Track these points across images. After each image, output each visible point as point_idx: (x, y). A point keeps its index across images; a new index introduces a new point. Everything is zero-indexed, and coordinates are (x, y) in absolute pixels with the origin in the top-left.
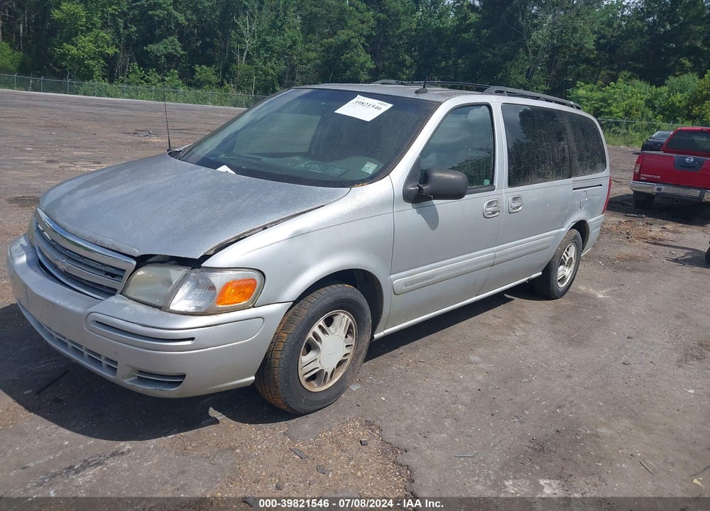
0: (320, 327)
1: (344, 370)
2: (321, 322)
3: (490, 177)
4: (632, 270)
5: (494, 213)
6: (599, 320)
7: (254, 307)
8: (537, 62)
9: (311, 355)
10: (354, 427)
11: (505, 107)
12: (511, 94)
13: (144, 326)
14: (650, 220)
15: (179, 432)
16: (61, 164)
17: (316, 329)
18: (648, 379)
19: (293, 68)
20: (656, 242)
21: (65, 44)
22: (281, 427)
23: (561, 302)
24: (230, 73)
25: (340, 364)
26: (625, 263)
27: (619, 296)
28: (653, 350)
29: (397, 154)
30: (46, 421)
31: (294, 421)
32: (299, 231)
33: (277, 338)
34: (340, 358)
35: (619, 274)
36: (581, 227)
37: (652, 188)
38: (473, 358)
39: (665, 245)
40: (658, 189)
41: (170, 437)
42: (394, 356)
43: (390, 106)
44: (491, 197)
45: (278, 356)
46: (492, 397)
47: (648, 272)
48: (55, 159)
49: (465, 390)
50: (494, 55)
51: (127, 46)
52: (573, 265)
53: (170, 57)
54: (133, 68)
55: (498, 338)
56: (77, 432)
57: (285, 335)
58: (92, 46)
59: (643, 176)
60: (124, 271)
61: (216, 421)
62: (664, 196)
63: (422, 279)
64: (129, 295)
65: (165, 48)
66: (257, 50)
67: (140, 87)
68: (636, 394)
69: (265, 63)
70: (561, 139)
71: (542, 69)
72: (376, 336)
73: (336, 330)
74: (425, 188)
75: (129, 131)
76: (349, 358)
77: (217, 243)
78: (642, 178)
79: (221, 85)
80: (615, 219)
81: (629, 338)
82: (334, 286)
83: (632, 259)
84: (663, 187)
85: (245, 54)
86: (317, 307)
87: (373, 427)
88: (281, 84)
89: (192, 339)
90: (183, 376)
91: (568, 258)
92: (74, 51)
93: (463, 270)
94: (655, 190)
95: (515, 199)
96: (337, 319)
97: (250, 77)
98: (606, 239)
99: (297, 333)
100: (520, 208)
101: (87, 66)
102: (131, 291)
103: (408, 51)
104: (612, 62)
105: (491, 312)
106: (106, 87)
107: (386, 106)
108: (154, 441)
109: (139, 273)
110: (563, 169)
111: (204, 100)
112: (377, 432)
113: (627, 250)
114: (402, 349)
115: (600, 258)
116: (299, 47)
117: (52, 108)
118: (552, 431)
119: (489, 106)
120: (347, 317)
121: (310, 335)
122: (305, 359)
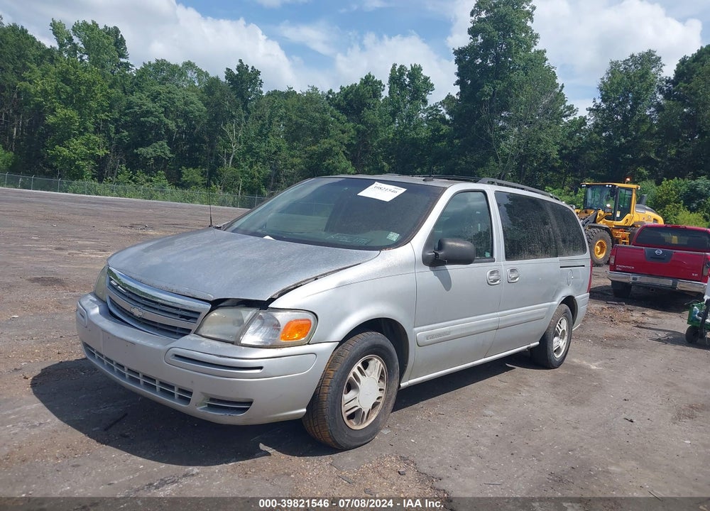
0: (359, 368)
1: (377, 413)
2: (359, 364)
3: (490, 250)
4: (621, 347)
5: (495, 281)
6: (596, 386)
7: (308, 344)
8: (507, 169)
9: (352, 394)
10: (392, 461)
11: (497, 194)
12: (500, 185)
13: (221, 356)
14: (630, 307)
15: (237, 461)
16: (70, 251)
17: (355, 370)
18: (647, 432)
19: (278, 172)
20: (639, 325)
21: (57, 146)
22: (326, 460)
23: (559, 371)
24: (217, 176)
25: (375, 405)
26: (613, 342)
27: (611, 367)
28: (648, 410)
29: (415, 225)
30: (118, 450)
31: (337, 455)
32: (344, 282)
33: (325, 375)
34: (374, 400)
35: (608, 350)
36: (570, 301)
37: (629, 278)
38: (487, 412)
39: (647, 328)
40: (634, 279)
41: (231, 464)
42: (416, 409)
43: (404, 190)
44: (493, 267)
45: (326, 391)
46: (509, 441)
47: (634, 348)
48: (62, 247)
49: (484, 435)
50: (466, 162)
51: (117, 149)
52: (566, 338)
53: (158, 160)
54: (121, 169)
55: (507, 397)
56: (148, 459)
57: (332, 372)
58: (84, 148)
59: (619, 267)
60: (199, 313)
61: (268, 454)
62: (639, 285)
63: (439, 335)
64: (203, 334)
65: (155, 151)
66: (244, 154)
67: (128, 186)
68: (638, 443)
69: (251, 167)
70: (546, 223)
71: (512, 175)
72: (402, 385)
73: (371, 373)
74: (441, 253)
75: (126, 224)
76: (381, 401)
77: (281, 289)
78: (617, 269)
79: (207, 185)
80: (597, 306)
81: (625, 400)
82: (369, 333)
83: (618, 338)
84: (638, 277)
85: (231, 158)
86: (357, 349)
87: (408, 461)
88: (266, 186)
89: (261, 368)
90: (250, 403)
91: (561, 330)
92: (66, 152)
93: (474, 330)
94: (631, 280)
95: (512, 271)
96: (371, 363)
97: (236, 179)
98: (591, 321)
99: (342, 370)
100: (517, 279)
101: (77, 167)
102: (204, 331)
103: (386, 159)
104: (575, 170)
105: (496, 377)
106: (95, 186)
107: (402, 190)
108: (217, 467)
109: (213, 315)
110: (549, 249)
111: (192, 200)
112: (412, 465)
113: (613, 331)
114: (421, 404)
115: (588, 337)
116: (284, 154)
117: (46, 204)
118: (567, 467)
119: (484, 193)
120: (379, 362)
121: (351, 375)
122: (347, 397)
